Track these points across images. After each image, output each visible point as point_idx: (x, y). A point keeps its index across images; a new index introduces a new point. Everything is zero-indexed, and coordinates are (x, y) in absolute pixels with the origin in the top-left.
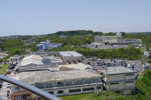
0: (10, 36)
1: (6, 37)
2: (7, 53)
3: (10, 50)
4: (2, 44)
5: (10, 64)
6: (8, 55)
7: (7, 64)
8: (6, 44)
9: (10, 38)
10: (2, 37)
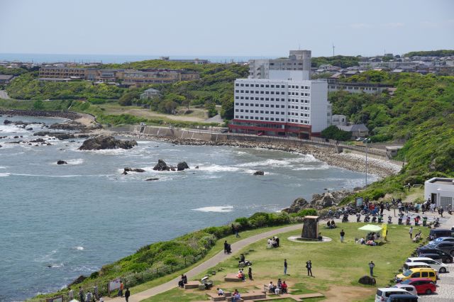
0: (412, 55)
1: (388, 58)
2: (394, 156)
3: (410, 137)
4: (368, 100)
5: (424, 224)
6: (397, 167)
7: (408, 224)
8: (390, 101)
9: (411, 67)
10: (367, 59)
